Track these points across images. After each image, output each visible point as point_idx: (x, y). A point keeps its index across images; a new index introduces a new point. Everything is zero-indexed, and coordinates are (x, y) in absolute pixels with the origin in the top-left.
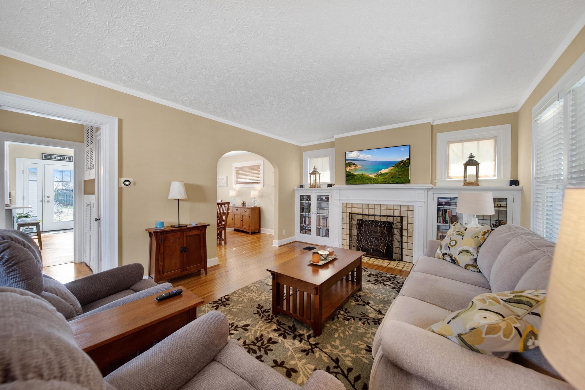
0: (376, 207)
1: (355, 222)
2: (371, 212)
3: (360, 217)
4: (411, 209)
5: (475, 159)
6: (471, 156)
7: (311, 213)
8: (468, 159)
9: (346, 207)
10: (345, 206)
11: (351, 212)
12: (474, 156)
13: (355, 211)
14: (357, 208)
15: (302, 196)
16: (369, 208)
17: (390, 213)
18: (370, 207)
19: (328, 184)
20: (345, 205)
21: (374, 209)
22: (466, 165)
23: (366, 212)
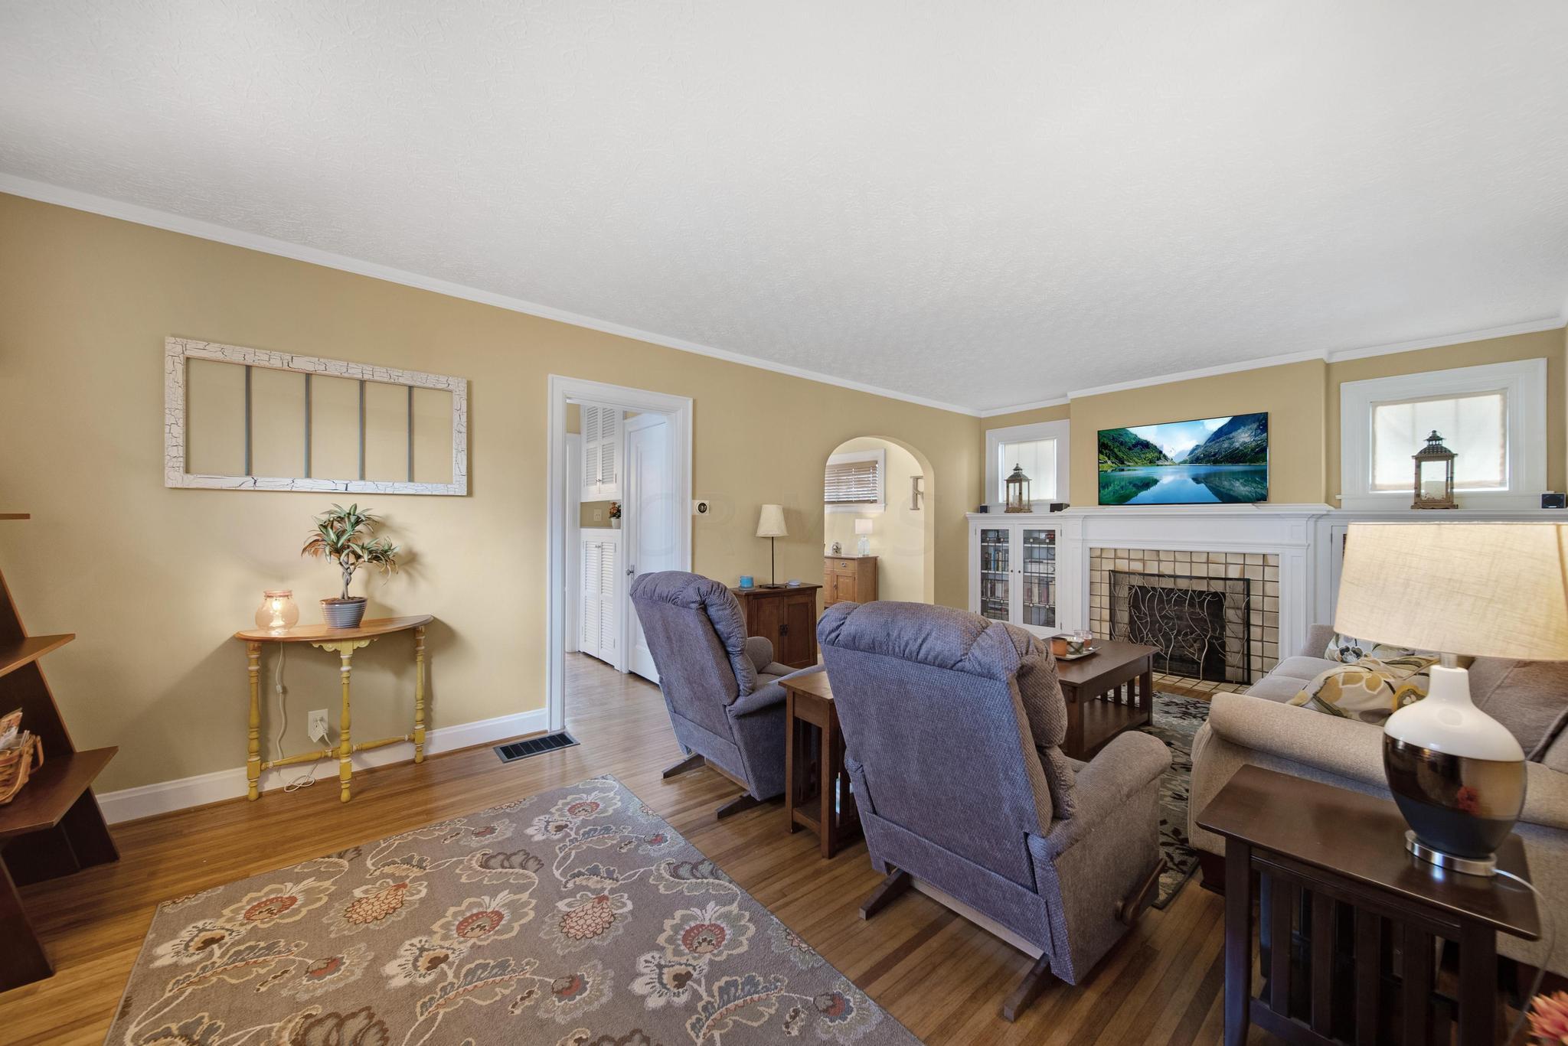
0: (1179, 557)
1: (1124, 593)
2: (1167, 569)
3: (1137, 581)
4: (1271, 561)
5: (1444, 445)
6: (1434, 437)
7: (1010, 570)
8: (1425, 445)
9: (1101, 557)
10: (1096, 556)
11: (1112, 568)
12: (1441, 437)
13: (1122, 565)
14: (1129, 559)
15: (984, 532)
16: (1159, 561)
17: (1218, 571)
18: (1162, 558)
19: (1051, 505)
20: (1098, 553)
21: (1175, 561)
22: (1420, 458)
23: (1152, 568)
